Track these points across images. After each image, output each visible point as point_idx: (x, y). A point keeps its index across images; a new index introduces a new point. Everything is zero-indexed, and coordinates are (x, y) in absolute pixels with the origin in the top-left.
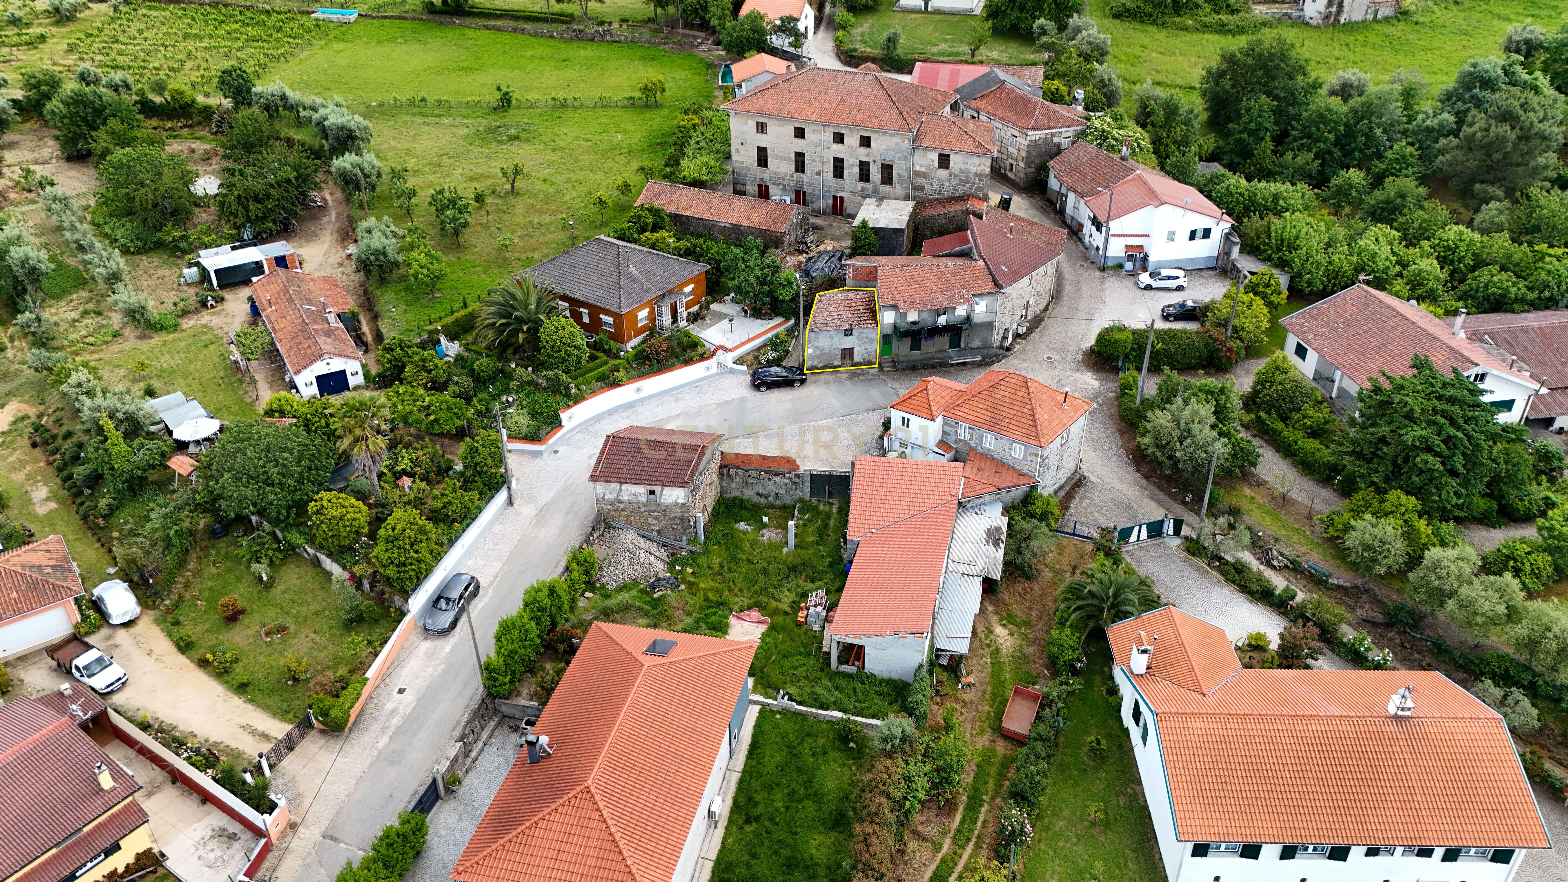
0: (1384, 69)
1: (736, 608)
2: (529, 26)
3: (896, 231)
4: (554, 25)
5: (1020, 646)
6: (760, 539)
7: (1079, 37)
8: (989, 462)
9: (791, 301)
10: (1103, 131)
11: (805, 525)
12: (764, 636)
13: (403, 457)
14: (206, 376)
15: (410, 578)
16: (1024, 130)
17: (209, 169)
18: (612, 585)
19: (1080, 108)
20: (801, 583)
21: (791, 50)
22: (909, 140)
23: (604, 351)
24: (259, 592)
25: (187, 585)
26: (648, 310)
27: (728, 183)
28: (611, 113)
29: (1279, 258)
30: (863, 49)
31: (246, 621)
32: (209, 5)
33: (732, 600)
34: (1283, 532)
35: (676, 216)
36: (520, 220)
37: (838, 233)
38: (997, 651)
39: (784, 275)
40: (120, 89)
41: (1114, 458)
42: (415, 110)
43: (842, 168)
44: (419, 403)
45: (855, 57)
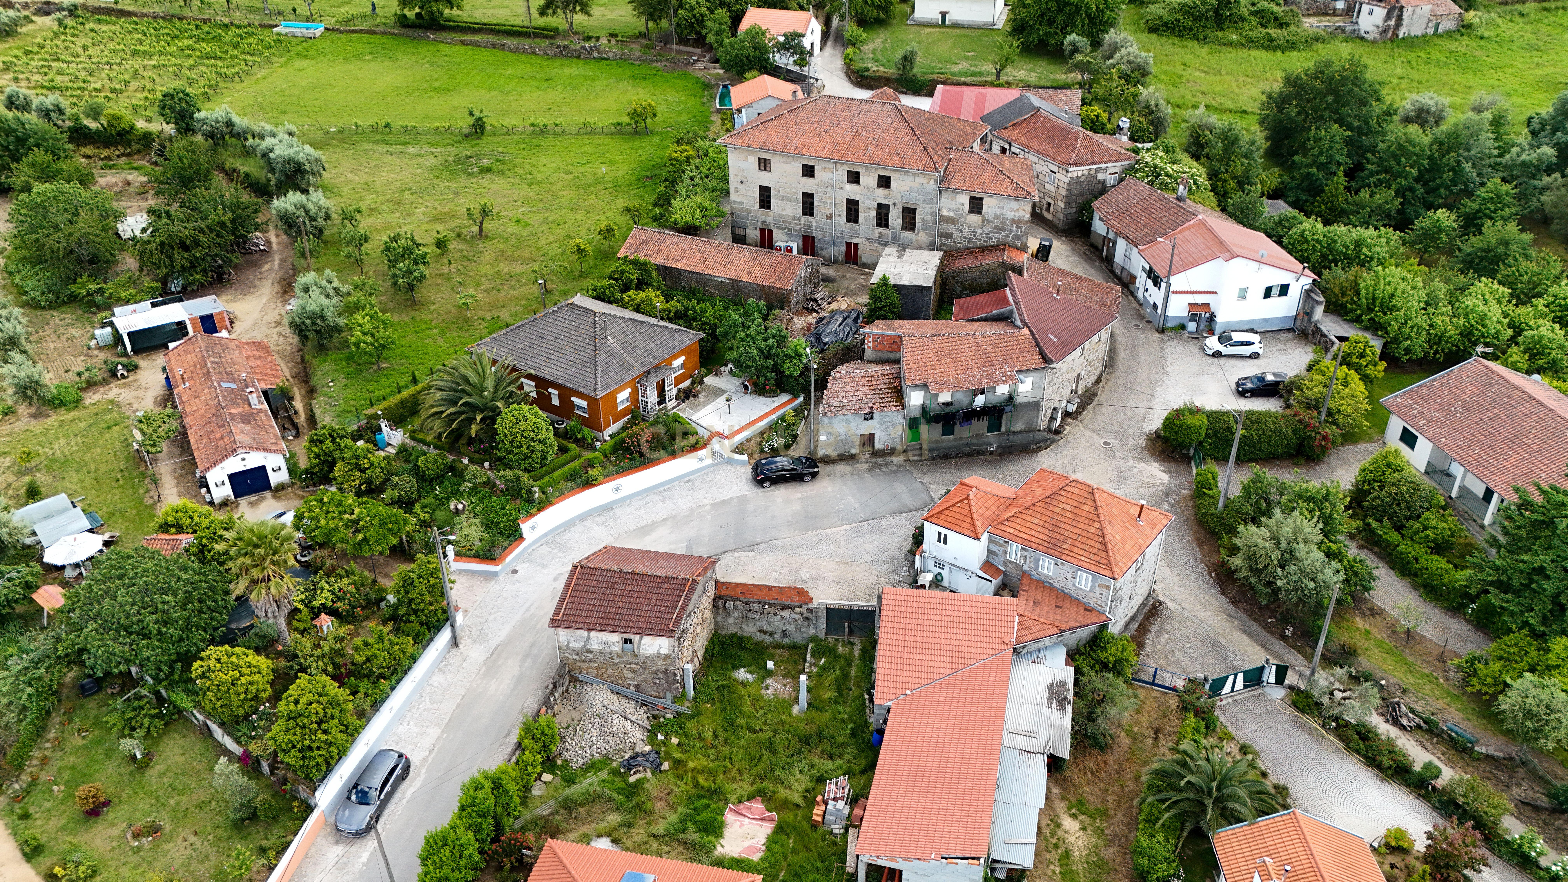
0: (1452, 89)
1: (733, 798)
2: (510, 42)
3: (922, 289)
4: (537, 40)
5: (1096, 846)
6: (763, 692)
7: (1117, 55)
8: (1047, 593)
9: (800, 376)
10: (1155, 167)
11: (820, 675)
12: (771, 841)
13: (322, 589)
14: (104, 468)
15: (318, 764)
16: (1065, 165)
17: (144, 204)
18: (577, 764)
19: (1125, 139)
20: (816, 760)
21: (796, 68)
22: (936, 181)
23: (577, 441)
24: (131, 774)
25: (44, 761)
26: (629, 390)
27: (726, 225)
28: (596, 140)
29: (1370, 319)
30: (875, 69)
31: (111, 815)
32: (163, 18)
33: (730, 787)
34: (1412, 680)
35: (666, 268)
36: (487, 269)
37: (853, 287)
38: (1067, 855)
39: (792, 345)
40: (52, 114)
41: (1193, 577)
42: (378, 137)
43: (857, 211)
44: (346, 516)
45: (866, 78)
